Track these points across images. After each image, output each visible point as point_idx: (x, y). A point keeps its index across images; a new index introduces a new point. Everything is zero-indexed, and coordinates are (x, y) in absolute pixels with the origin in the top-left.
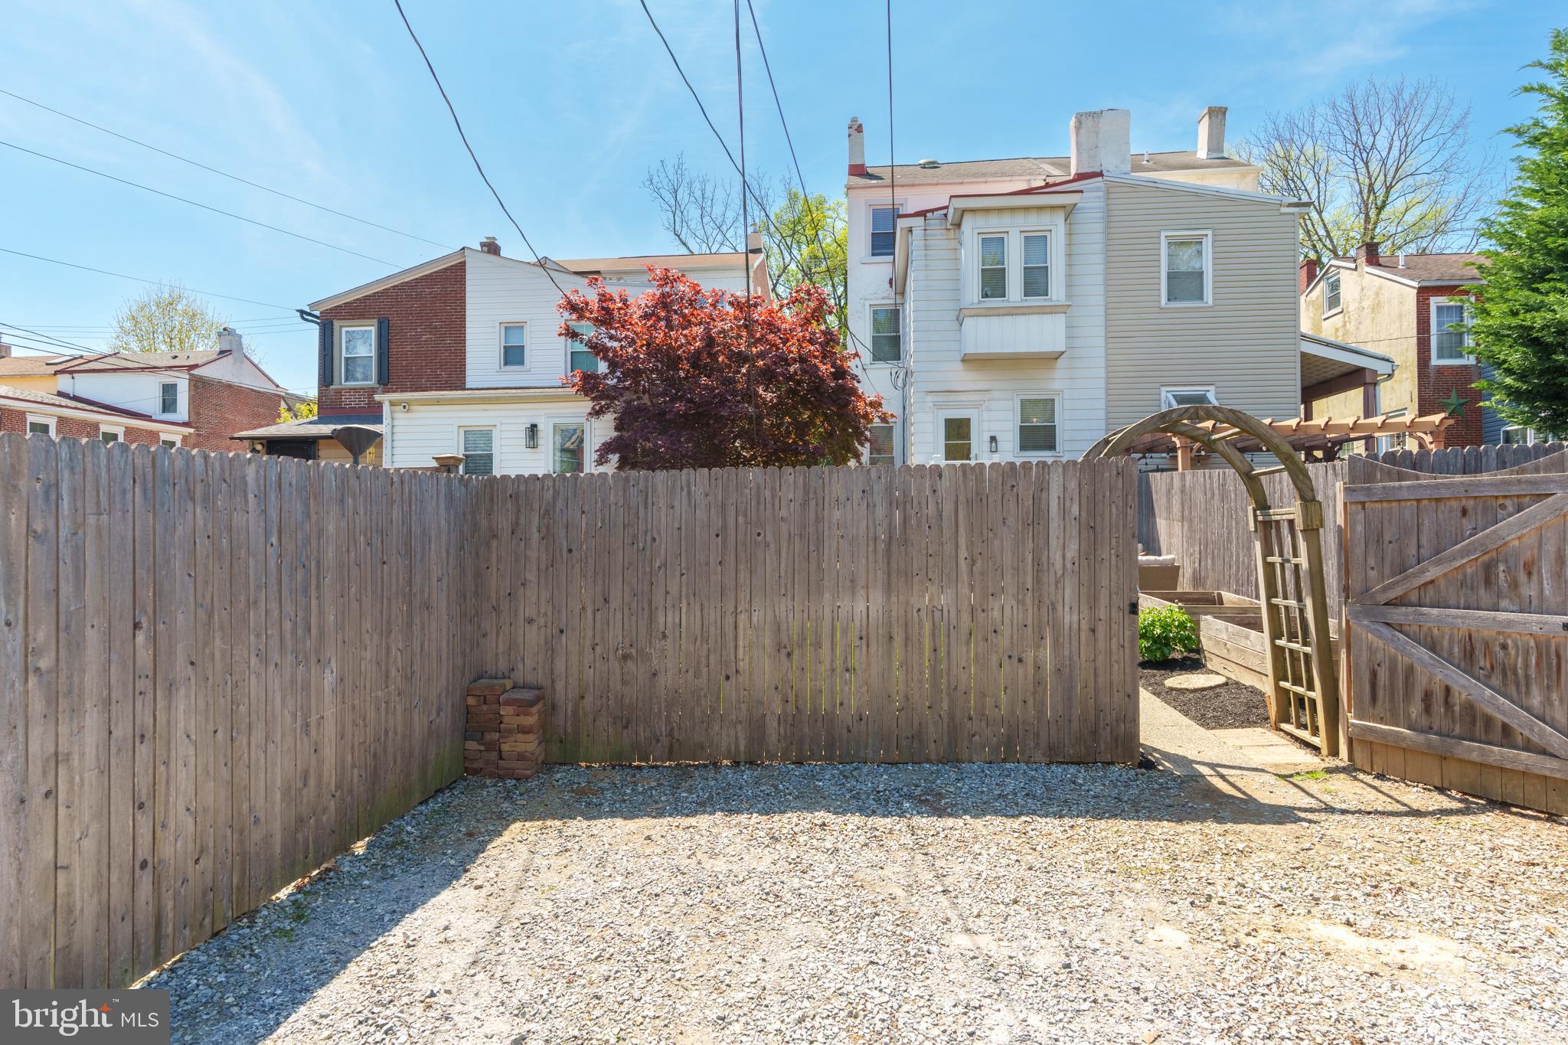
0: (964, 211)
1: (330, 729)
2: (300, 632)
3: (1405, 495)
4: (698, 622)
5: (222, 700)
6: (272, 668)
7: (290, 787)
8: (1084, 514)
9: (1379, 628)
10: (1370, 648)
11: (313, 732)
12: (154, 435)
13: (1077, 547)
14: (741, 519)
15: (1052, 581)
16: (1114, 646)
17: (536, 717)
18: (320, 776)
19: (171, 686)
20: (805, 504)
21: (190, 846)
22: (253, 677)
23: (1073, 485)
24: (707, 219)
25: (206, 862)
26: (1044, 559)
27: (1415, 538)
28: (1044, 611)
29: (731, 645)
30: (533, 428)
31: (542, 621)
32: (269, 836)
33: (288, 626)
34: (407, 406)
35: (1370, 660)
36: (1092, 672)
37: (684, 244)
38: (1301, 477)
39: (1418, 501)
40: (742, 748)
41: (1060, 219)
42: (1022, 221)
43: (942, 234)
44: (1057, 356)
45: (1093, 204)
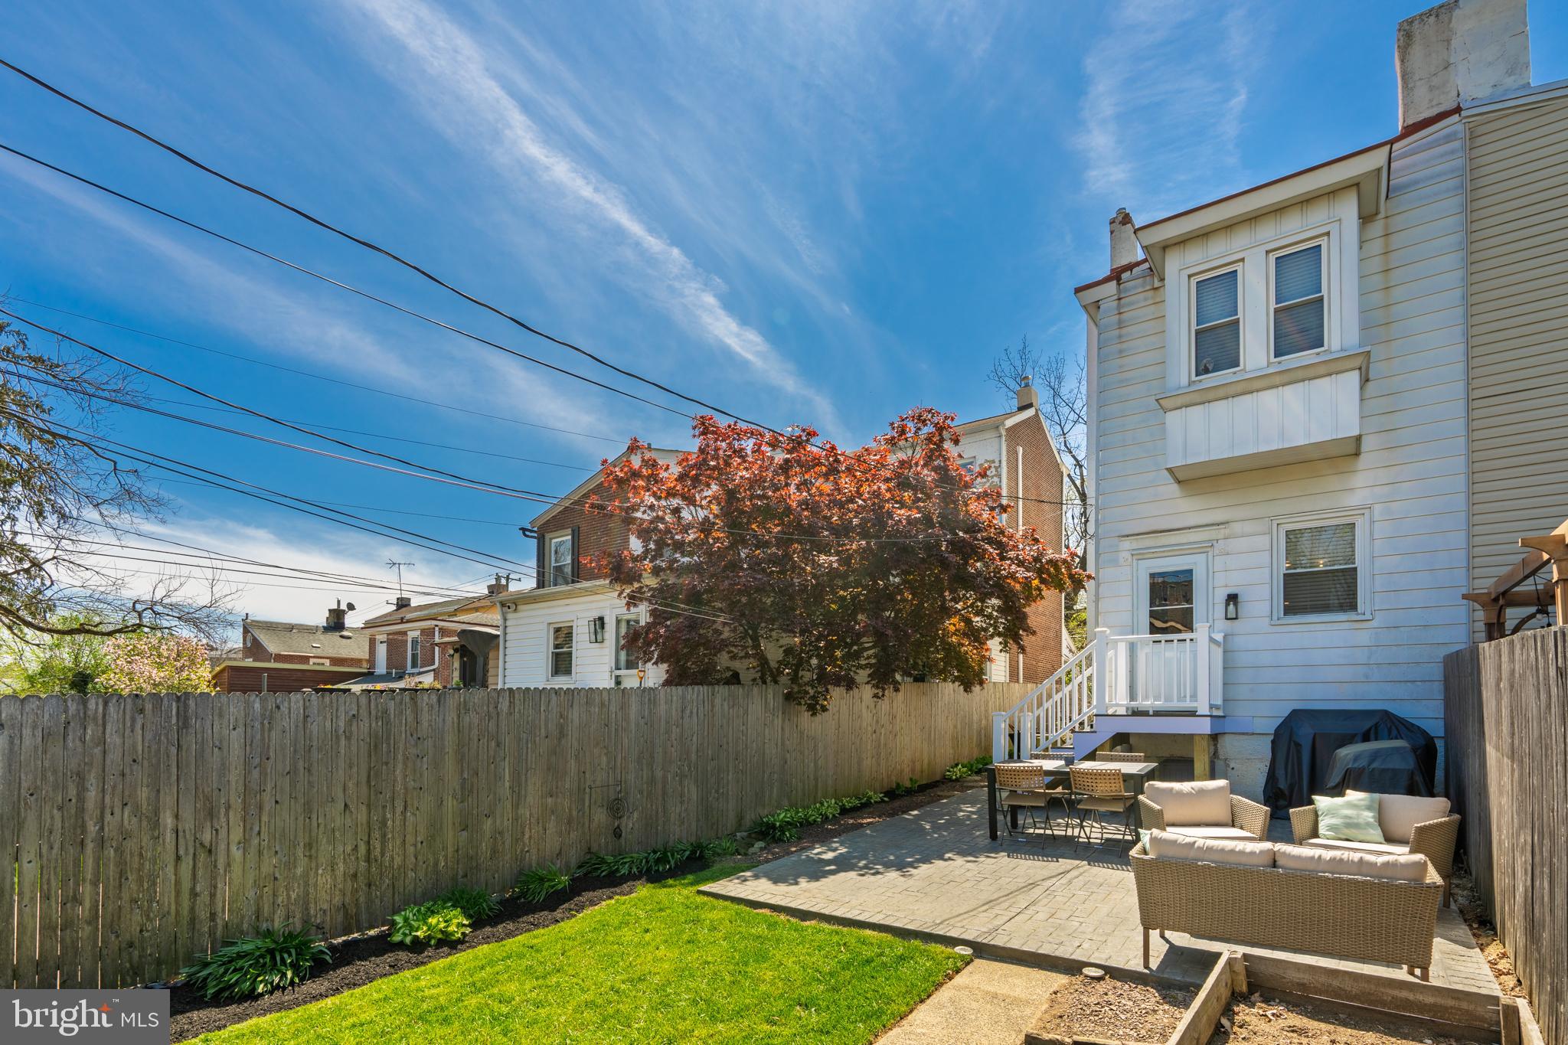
0: (1166, 246)
30: (600, 621)
34: (513, 606)
41: (1348, 210)
42: (1271, 234)
43: (1146, 299)
44: (1351, 450)
45: (1437, 169)
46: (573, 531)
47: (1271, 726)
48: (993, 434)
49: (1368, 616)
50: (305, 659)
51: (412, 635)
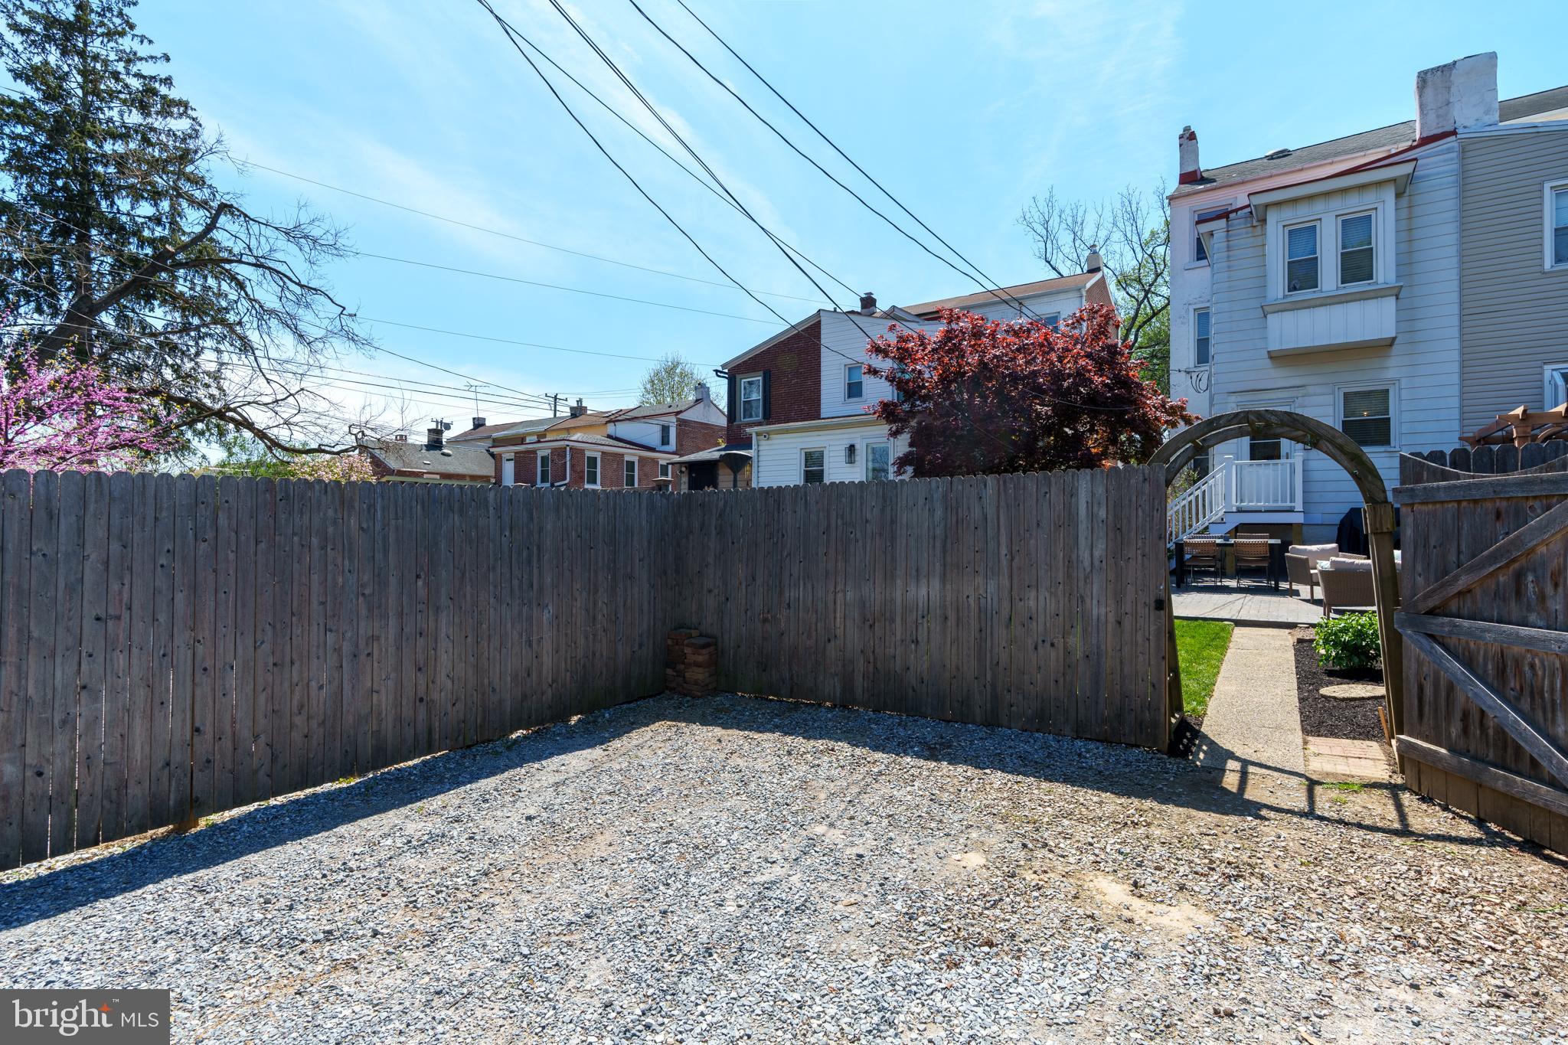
0: (1267, 206)
1: (547, 646)
2: (525, 587)
3: (1442, 496)
4: (810, 598)
5: (471, 621)
6: (505, 605)
7: (517, 675)
8: (1110, 517)
9: (1420, 638)
10: (1418, 660)
11: (535, 646)
12: (655, 461)
13: (1104, 547)
14: (839, 521)
15: (1081, 576)
16: (1140, 639)
17: (707, 657)
18: (540, 672)
19: (438, 609)
20: (883, 510)
21: (450, 696)
22: (492, 610)
23: (1100, 490)
24: (1078, 242)
25: (460, 706)
26: (1074, 556)
27: (1456, 543)
28: (1074, 602)
29: (832, 616)
30: (852, 449)
31: (716, 591)
32: (501, 701)
33: (516, 582)
34: (767, 435)
35: (1418, 674)
36: (1118, 661)
37: (1054, 269)
38: (1370, 478)
39: (1459, 502)
40: (838, 695)
41: (1389, 195)
42: (1338, 205)
43: (1247, 233)
44: (1388, 343)
45: (1442, 169)
46: (765, 374)
47: (1337, 520)
48: (1077, 294)
49: (1398, 449)
50: (419, 475)
51: (540, 454)
